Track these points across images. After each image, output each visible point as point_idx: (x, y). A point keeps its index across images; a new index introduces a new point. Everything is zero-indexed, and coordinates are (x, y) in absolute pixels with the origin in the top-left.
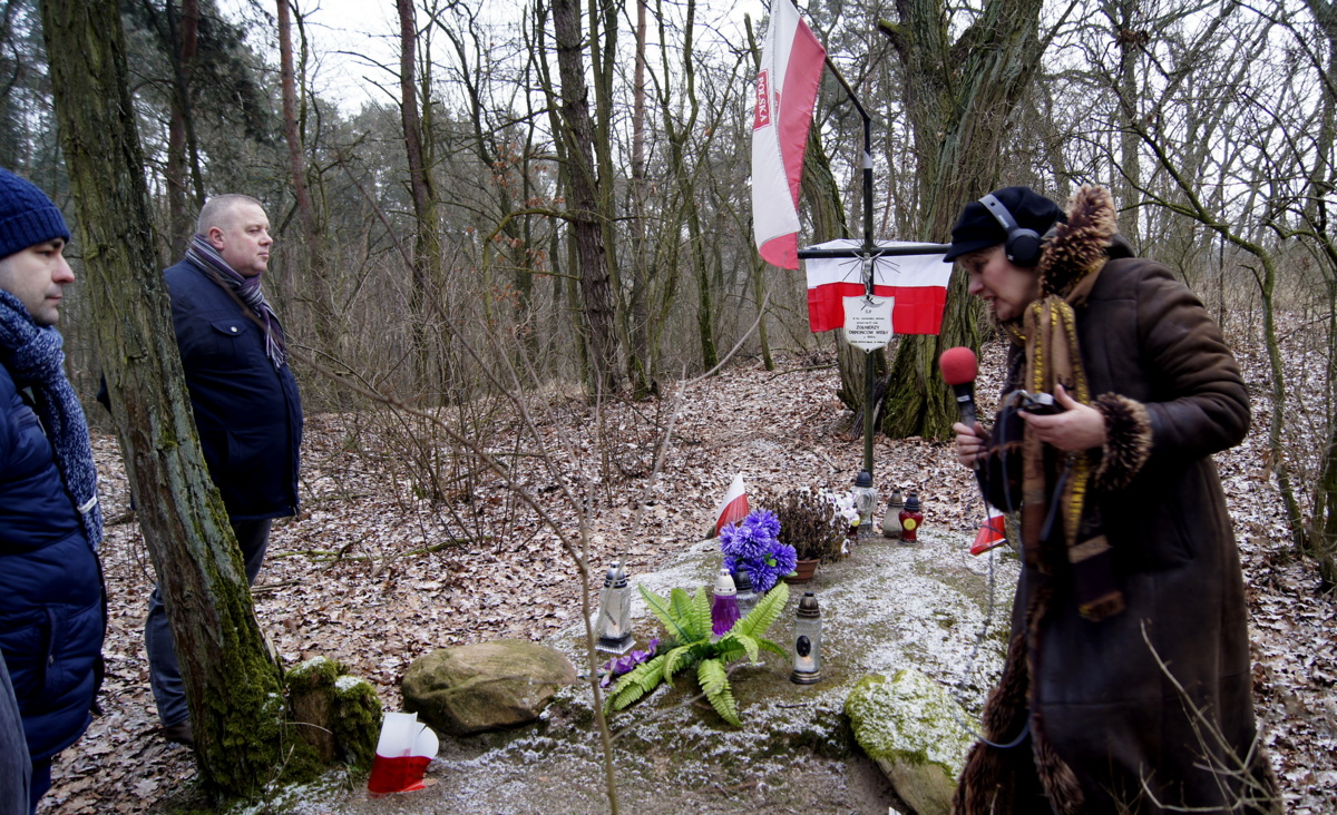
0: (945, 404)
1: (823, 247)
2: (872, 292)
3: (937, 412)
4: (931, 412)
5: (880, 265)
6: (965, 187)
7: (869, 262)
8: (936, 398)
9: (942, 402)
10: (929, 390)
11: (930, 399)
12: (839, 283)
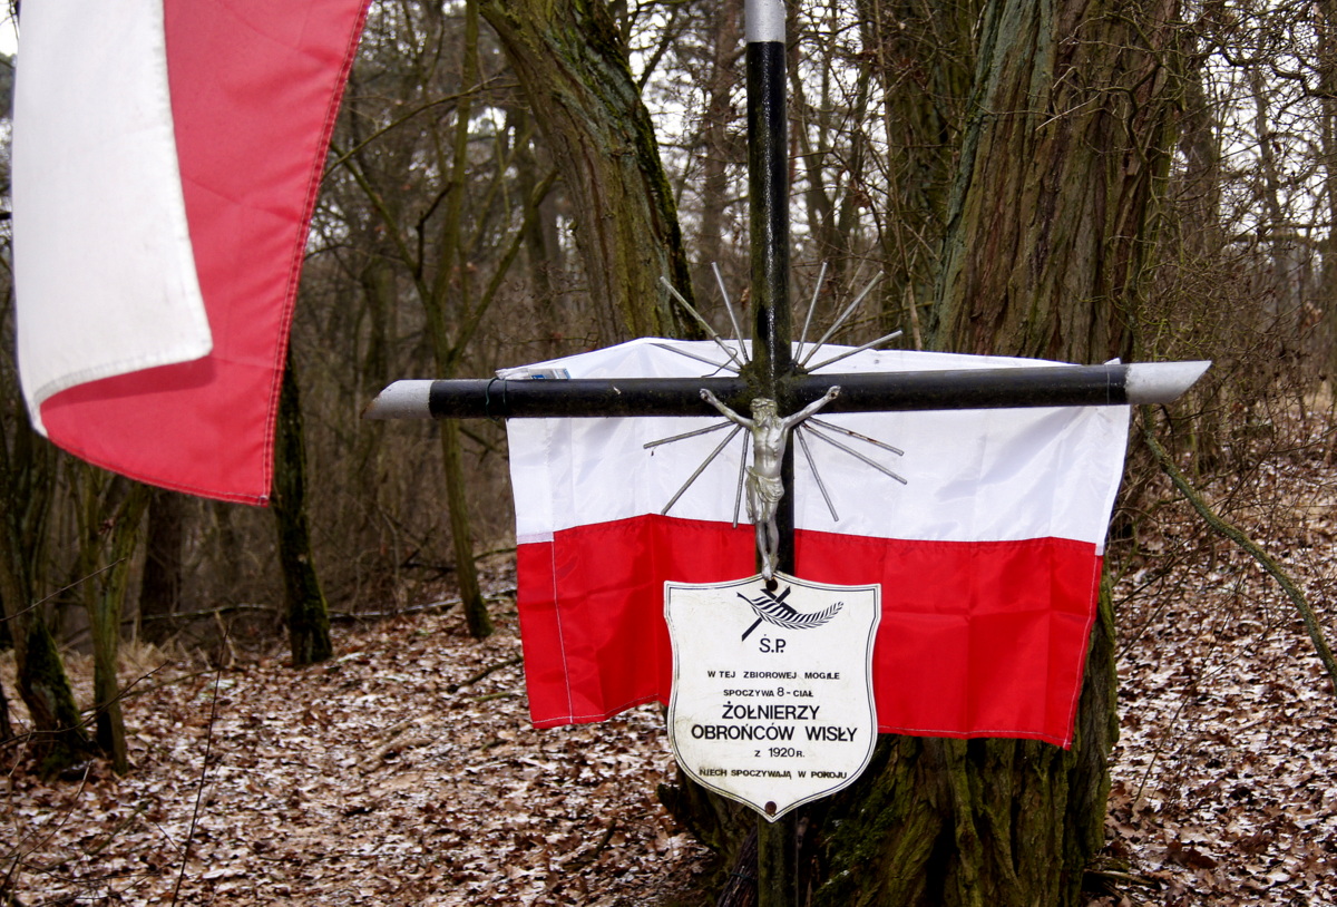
0: (1015, 842)
1: (581, 367)
2: (787, 565)
3: (991, 871)
4: (969, 870)
5: (819, 448)
6: (1074, 131)
7: (773, 437)
8: (983, 824)
9: (1003, 834)
10: (961, 798)
11: (965, 827)
12: (650, 519)
